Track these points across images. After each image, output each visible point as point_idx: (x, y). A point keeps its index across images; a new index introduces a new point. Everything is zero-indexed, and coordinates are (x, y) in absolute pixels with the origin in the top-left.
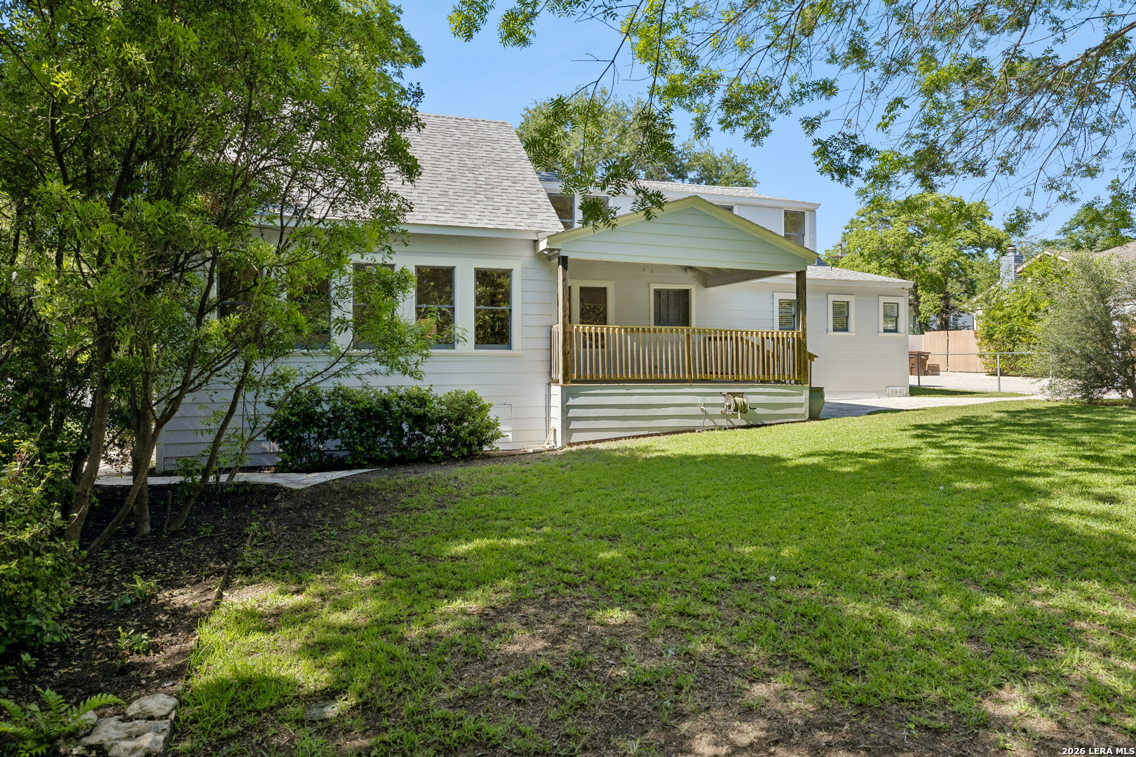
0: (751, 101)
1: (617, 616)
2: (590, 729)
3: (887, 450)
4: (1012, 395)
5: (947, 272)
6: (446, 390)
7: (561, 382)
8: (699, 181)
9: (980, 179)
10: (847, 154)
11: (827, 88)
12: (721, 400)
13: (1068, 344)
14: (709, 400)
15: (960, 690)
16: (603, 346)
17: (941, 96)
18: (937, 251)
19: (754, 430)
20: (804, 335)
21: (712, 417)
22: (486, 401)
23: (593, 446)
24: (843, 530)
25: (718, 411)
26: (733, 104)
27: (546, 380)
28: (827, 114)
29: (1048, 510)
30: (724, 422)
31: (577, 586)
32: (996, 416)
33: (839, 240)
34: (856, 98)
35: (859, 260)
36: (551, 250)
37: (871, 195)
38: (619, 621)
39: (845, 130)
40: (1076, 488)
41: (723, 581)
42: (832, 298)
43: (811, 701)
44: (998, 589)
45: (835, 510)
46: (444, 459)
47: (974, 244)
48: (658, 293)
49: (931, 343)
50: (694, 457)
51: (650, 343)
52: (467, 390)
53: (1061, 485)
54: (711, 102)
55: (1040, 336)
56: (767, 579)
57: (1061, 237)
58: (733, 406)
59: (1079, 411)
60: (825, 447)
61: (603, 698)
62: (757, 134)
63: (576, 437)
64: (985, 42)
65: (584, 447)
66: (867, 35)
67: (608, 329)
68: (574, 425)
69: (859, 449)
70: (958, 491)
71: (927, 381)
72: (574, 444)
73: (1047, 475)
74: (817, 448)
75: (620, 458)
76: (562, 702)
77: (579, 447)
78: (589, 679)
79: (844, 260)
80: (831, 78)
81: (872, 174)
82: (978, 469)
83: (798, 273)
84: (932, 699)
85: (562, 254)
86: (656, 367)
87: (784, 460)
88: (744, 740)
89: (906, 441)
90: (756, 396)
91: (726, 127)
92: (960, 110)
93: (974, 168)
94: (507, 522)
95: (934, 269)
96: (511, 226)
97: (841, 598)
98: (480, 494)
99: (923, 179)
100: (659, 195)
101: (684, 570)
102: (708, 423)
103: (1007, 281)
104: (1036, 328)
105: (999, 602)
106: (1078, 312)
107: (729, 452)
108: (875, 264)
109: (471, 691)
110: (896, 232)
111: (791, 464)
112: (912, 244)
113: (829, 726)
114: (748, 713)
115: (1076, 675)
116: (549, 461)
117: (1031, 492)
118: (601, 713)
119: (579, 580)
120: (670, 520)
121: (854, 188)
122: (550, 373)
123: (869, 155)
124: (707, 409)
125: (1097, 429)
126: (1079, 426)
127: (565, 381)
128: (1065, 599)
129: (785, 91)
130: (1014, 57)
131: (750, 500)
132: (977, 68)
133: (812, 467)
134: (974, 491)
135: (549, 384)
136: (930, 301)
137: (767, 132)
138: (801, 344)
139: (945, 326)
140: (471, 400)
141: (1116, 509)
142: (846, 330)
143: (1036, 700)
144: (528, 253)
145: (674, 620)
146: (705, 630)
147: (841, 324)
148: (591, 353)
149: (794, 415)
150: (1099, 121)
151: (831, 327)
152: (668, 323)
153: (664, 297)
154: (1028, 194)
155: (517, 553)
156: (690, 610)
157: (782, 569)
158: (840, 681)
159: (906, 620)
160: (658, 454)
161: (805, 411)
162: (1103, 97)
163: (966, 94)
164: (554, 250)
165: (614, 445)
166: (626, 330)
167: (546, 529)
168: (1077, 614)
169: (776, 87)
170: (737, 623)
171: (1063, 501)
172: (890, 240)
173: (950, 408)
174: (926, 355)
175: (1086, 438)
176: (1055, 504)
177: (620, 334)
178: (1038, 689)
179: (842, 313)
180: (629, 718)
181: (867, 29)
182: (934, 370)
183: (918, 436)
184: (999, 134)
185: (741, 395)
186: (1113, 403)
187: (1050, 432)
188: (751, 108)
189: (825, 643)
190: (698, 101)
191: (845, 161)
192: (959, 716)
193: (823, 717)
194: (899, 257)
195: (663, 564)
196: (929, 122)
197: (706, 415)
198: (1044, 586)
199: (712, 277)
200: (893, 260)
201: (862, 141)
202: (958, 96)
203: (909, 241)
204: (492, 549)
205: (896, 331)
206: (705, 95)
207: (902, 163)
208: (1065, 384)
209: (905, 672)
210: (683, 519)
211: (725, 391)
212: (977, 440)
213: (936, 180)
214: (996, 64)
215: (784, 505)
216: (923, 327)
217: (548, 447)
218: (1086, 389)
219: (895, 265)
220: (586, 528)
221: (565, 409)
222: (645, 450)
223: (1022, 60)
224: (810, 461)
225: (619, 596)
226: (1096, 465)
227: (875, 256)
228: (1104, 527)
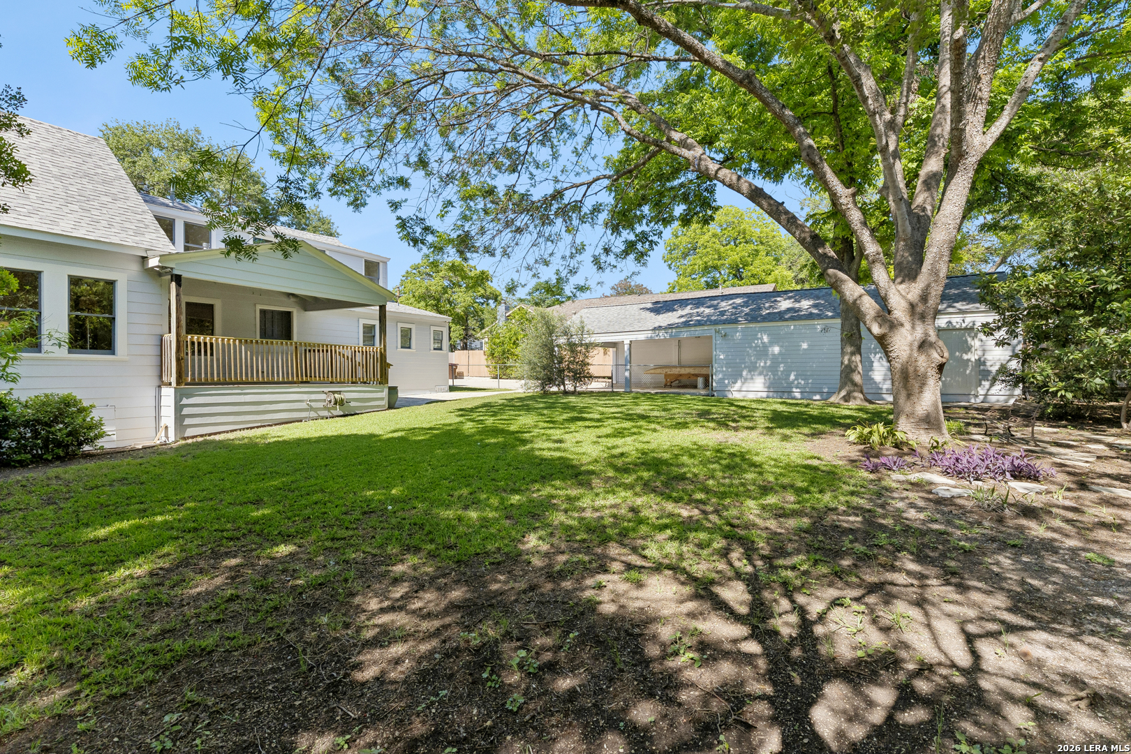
0: (352, 180)
1: (283, 550)
2: (288, 620)
3: (444, 425)
4: (506, 390)
5: (467, 314)
6: (32, 394)
7: (174, 384)
8: (289, 225)
9: (492, 259)
10: (418, 230)
11: (403, 182)
12: (323, 396)
13: (536, 360)
14: (313, 397)
15: (506, 542)
16: (212, 354)
17: (472, 204)
18: (462, 298)
19: (350, 417)
20: (385, 350)
21: (315, 410)
22: (85, 404)
23: (208, 438)
24: (428, 474)
25: (320, 405)
26: (339, 179)
27: (156, 382)
28: (406, 200)
29: (532, 449)
30: (326, 413)
31: (238, 539)
32: (501, 402)
33: (398, 285)
34: (425, 195)
35: (412, 300)
36: (163, 268)
37: (431, 260)
38: (285, 553)
39: (417, 214)
40: (544, 437)
41: (357, 514)
42: (400, 325)
43: (431, 566)
44: (515, 491)
45: (420, 463)
46: (32, 462)
47: (482, 296)
48: (263, 312)
49: (458, 357)
50: (309, 439)
51: (262, 353)
52: (63, 392)
53: (538, 436)
54: (322, 174)
55: (520, 355)
56: (386, 509)
57: (528, 297)
58: (333, 401)
59: (541, 398)
60: (403, 426)
61: (291, 600)
62: (357, 204)
63: (189, 432)
64: (496, 176)
65: (200, 439)
66: (429, 153)
67: (217, 339)
68: (187, 421)
69: (428, 426)
70: (487, 445)
71: (458, 382)
72: (188, 438)
73: (530, 432)
74: (398, 427)
75: (240, 446)
76: (258, 611)
77: (195, 440)
78: (275, 593)
79: (402, 299)
80: (406, 176)
81: (432, 246)
82: (496, 432)
83: (380, 307)
84: (493, 550)
85: (176, 272)
86: (263, 372)
87: (378, 436)
88: (398, 595)
89: (454, 419)
90: (351, 393)
91: (333, 194)
92: (482, 214)
93: (489, 251)
94: (142, 506)
95: (459, 310)
96: (115, 240)
97: (435, 511)
98: (97, 487)
99: (461, 253)
100: (295, 241)
101: (325, 513)
102: (313, 414)
103: (501, 321)
104: (518, 351)
105: (517, 497)
106: (539, 341)
107: (335, 434)
108: (423, 303)
109: (168, 627)
110: (436, 284)
111: (385, 437)
112: (446, 292)
113: (444, 576)
114: (396, 581)
115: (556, 523)
116: (165, 453)
117: (524, 442)
118: (292, 609)
119: (239, 534)
120: (302, 484)
121: (422, 253)
122: (161, 376)
123: (432, 233)
124: (312, 404)
125: (551, 407)
126: (541, 405)
127: (178, 383)
128: (547, 490)
129: (378, 179)
130: (511, 189)
131: (360, 464)
132: (490, 192)
133: (398, 438)
134: (495, 444)
135: (160, 387)
136: (458, 330)
137: (364, 204)
138: (383, 356)
139: (465, 348)
140: (68, 402)
141: (562, 445)
142: (409, 348)
143: (540, 538)
144: (135, 268)
145: (329, 544)
146: (352, 546)
147: (406, 343)
148: (206, 360)
149: (378, 406)
150: (550, 236)
151: (399, 346)
152: (272, 337)
153: (269, 316)
154: (517, 271)
155: (167, 526)
156: (339, 536)
157: (395, 500)
158: (443, 553)
159: (473, 515)
160: (276, 439)
161: (385, 403)
162: (551, 223)
163: (485, 205)
164: (166, 268)
165: (231, 436)
166: (240, 341)
167: (191, 505)
168: (553, 497)
169: (371, 174)
170: (374, 537)
171: (539, 444)
172: (433, 288)
173: (474, 398)
174: (456, 365)
175: (545, 412)
176: (536, 446)
177: (235, 344)
178: (542, 533)
179: (406, 336)
180: (314, 607)
181: (430, 150)
182: (461, 376)
183: (461, 416)
184: (503, 234)
185: (339, 392)
186: (555, 393)
187: (528, 409)
188: (353, 185)
189: (431, 536)
190: (311, 170)
191: (417, 234)
192: (507, 554)
193: (439, 573)
194: (438, 300)
195: (308, 512)
196: (465, 218)
197: (311, 409)
198: (537, 486)
199: (311, 303)
200: (436, 302)
201: (428, 223)
202: (481, 205)
203: (445, 290)
204: (139, 527)
205: (441, 349)
206: (317, 167)
207: (450, 241)
208: (532, 383)
209: (477, 540)
210: (313, 481)
211: (326, 390)
212: (492, 416)
213: (469, 255)
214: (501, 190)
215: (385, 464)
216: (453, 348)
217: (158, 442)
218: (543, 385)
219: (436, 305)
220: (229, 499)
221: (179, 408)
222: (263, 437)
223: (515, 192)
224: (396, 435)
225: (280, 538)
226: (552, 425)
227: (422, 298)
228: (558, 454)
